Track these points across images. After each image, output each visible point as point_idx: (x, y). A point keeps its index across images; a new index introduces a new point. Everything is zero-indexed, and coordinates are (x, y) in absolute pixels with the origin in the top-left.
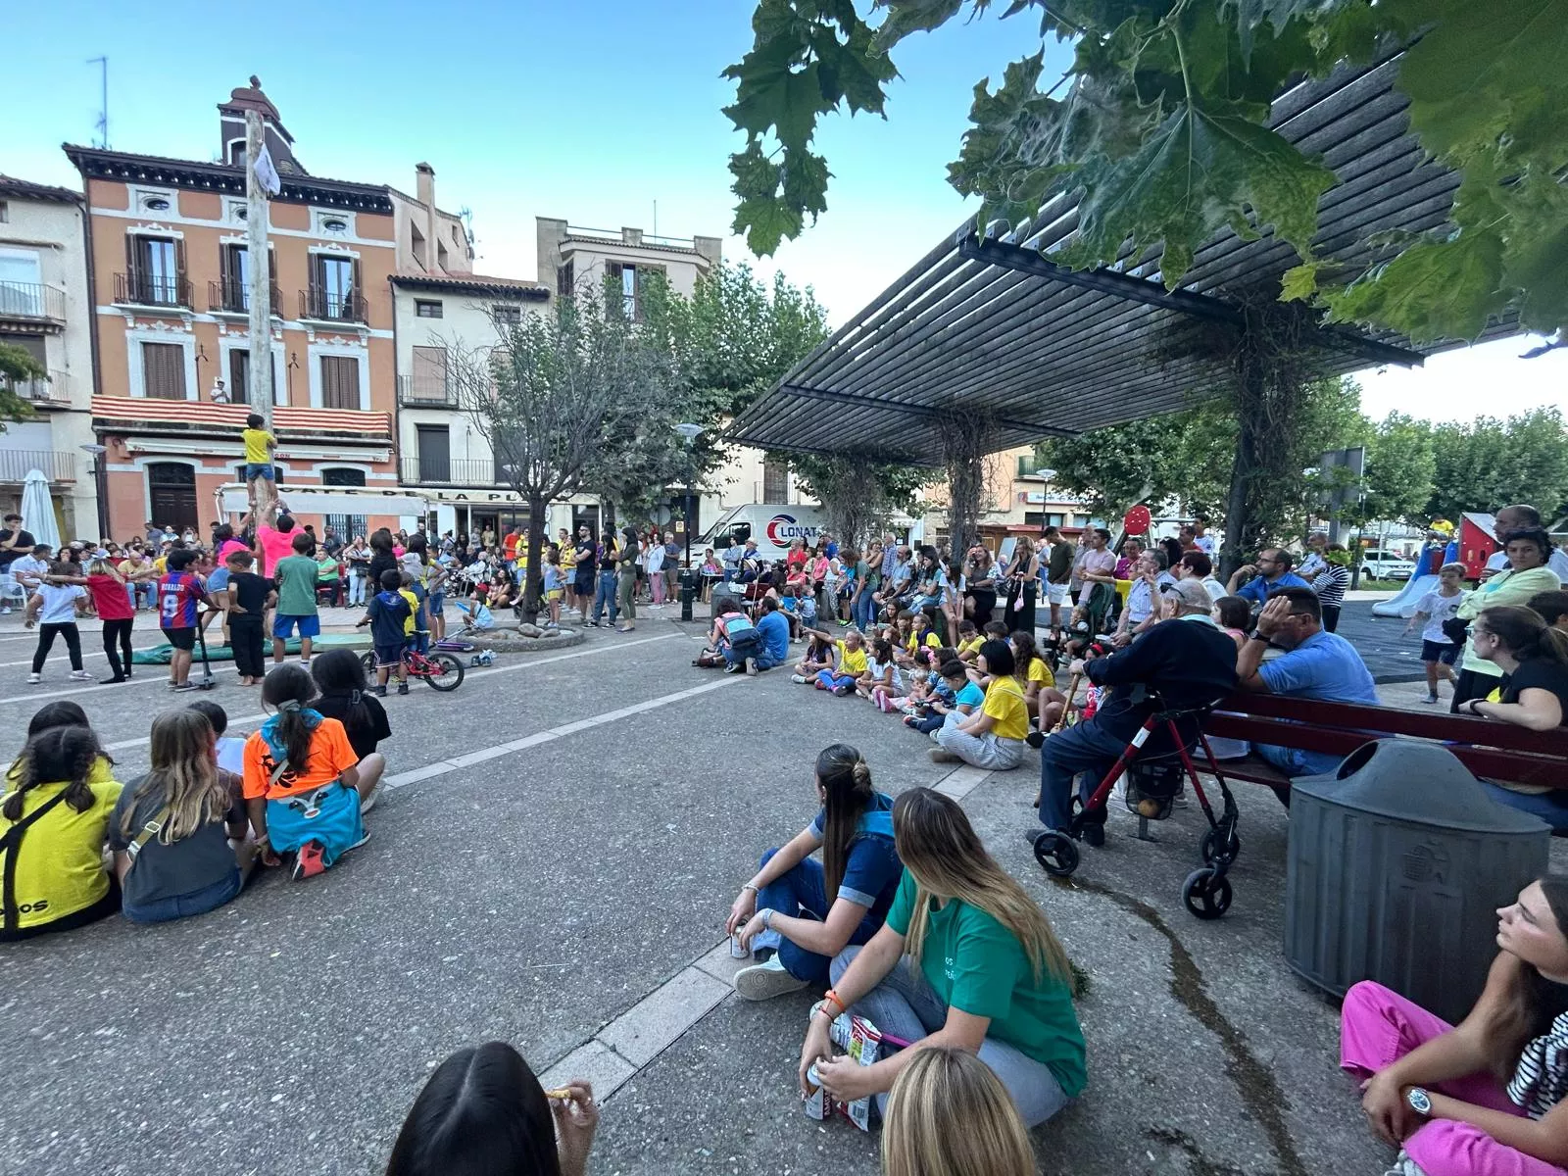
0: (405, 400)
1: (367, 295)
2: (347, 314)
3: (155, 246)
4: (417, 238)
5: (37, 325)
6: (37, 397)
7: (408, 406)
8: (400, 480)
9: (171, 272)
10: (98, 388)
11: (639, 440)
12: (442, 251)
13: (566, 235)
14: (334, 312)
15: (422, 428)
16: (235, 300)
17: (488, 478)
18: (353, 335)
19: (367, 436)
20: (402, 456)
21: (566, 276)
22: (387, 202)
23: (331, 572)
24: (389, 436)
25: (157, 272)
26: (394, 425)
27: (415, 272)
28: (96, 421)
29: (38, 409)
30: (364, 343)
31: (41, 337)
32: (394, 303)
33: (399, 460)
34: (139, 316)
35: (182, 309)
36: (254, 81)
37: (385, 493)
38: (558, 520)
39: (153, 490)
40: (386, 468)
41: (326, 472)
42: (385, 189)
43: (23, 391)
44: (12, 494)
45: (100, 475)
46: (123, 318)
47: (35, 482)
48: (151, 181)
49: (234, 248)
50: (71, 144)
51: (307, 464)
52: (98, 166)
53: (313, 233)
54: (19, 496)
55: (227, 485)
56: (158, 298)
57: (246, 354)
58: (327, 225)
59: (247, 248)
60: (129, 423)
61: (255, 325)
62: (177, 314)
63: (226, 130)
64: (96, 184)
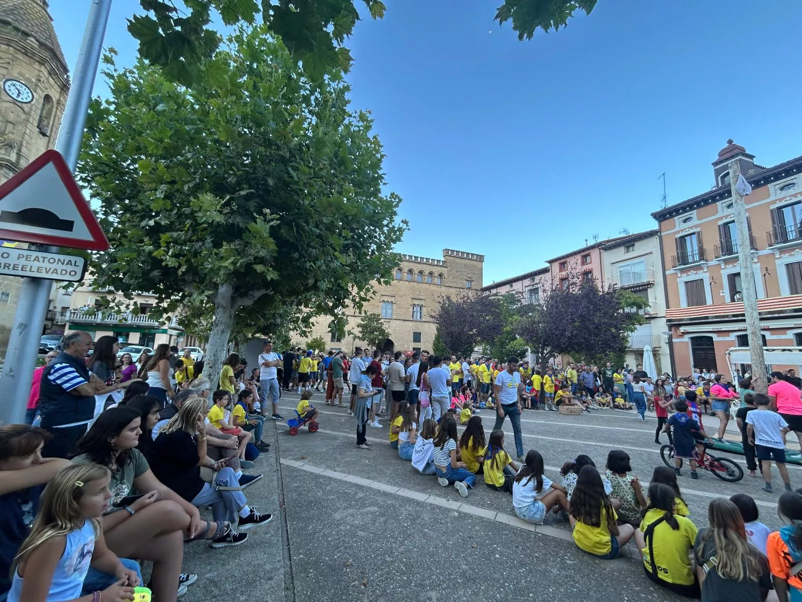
3: (688, 238)
5: (645, 285)
6: (646, 314)
9: (696, 248)
10: (668, 307)
14: (792, 236)
16: (727, 248)
25: (689, 250)
28: (668, 321)
29: (647, 318)
31: (646, 290)
34: (683, 271)
35: (702, 262)
36: (731, 142)
39: (694, 350)
41: (798, 334)
43: (641, 312)
44: (639, 354)
45: (670, 344)
46: (676, 274)
47: (647, 349)
48: (685, 211)
49: (726, 224)
50: (654, 212)
51: (783, 331)
52: (662, 216)
53: (772, 198)
54: (642, 355)
55: (732, 348)
56: (690, 260)
57: (738, 274)
58: (782, 189)
59: (733, 221)
60: (681, 320)
61: (741, 258)
62: (700, 265)
63: (717, 172)
64: (662, 223)
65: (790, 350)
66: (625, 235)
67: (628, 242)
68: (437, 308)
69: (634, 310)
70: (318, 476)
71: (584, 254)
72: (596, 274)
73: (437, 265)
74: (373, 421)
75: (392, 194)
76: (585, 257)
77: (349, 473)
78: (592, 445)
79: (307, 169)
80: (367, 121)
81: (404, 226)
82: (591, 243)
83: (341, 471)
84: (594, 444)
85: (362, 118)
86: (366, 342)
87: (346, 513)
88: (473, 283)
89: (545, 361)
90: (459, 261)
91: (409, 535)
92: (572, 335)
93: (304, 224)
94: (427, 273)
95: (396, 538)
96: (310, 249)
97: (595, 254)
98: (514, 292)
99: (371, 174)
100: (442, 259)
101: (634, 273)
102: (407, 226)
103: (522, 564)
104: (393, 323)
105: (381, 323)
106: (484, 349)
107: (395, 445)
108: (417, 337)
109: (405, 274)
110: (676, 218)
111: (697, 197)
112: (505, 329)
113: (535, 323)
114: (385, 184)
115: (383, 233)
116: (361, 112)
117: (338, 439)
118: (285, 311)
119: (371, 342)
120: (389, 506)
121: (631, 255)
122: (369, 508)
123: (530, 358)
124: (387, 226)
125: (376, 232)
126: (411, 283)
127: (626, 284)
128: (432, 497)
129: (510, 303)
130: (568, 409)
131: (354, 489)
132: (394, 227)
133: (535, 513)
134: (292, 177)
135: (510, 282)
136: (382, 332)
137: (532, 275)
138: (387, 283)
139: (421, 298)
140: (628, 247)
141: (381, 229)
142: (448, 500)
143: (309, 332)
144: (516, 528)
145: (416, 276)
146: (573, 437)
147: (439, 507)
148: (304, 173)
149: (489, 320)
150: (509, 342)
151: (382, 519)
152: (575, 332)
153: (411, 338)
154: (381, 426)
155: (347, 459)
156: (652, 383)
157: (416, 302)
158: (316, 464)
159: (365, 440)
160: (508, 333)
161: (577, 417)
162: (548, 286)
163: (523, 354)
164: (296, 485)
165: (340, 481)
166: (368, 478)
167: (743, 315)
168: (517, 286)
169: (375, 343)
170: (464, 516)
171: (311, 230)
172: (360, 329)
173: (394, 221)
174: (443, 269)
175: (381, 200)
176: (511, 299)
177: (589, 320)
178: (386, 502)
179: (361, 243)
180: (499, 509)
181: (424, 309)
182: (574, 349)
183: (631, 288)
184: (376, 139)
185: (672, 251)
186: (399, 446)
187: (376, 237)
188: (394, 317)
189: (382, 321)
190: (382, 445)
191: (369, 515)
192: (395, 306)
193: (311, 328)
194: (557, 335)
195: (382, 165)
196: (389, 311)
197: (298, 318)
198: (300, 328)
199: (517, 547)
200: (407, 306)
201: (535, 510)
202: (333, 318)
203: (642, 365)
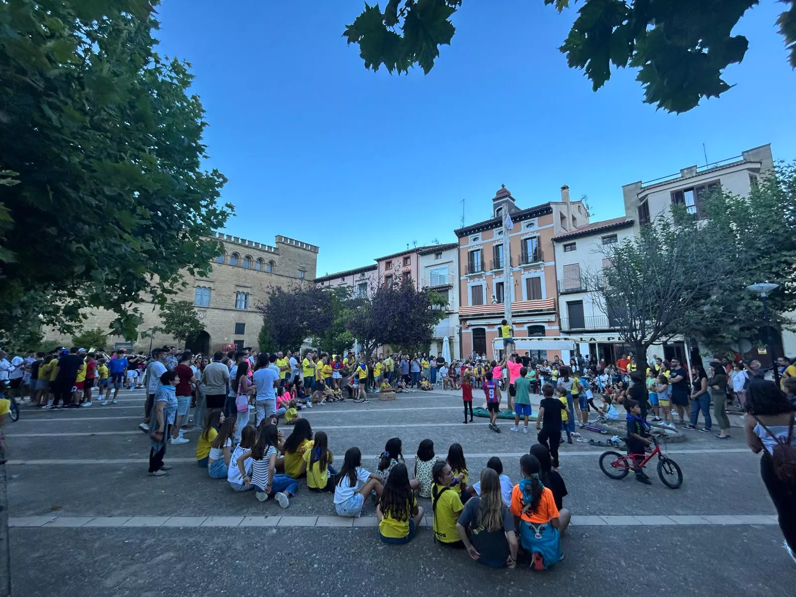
0: (561, 291)
1: (543, 249)
2: (536, 259)
3: (475, 253)
4: (563, 218)
5: (447, 287)
6: (446, 310)
7: (562, 294)
8: (560, 329)
9: (480, 261)
10: (460, 305)
11: (714, 297)
12: (574, 219)
13: (642, 188)
14: (530, 259)
15: (569, 303)
16: (497, 264)
17: (606, 326)
18: (538, 267)
19: (545, 310)
20: (561, 317)
21: (644, 211)
22: (550, 208)
23: (533, 377)
24: (554, 309)
25: (476, 262)
26: (557, 304)
27: (563, 233)
28: (460, 316)
29: (446, 313)
30: (542, 269)
31: (447, 291)
32: (554, 249)
33: (560, 320)
34: (471, 278)
35: (483, 272)
36: (503, 186)
37: (555, 339)
38: (655, 353)
39: (474, 338)
40: (553, 324)
41: (529, 328)
42: (549, 204)
43: (443, 309)
44: (440, 342)
45: (460, 334)
46: (467, 279)
47: (446, 339)
48: (475, 232)
49: (497, 246)
50: (456, 229)
51: (522, 325)
52: (462, 233)
53: (522, 232)
54: (442, 343)
55: (496, 338)
56: (476, 270)
57: (502, 284)
58: (527, 226)
59: (502, 245)
60: (468, 316)
61: (505, 272)
62: (481, 274)
63: (495, 206)
64: (461, 239)
65: (525, 340)
66: (436, 245)
67: (438, 251)
68: (265, 300)
69: (438, 307)
70: (79, 531)
71: (405, 256)
72: (413, 276)
73: (267, 252)
74: (176, 436)
75: (215, 171)
76: (406, 259)
77: (134, 515)
78: (403, 428)
79: (77, 115)
80: (184, 74)
81: (229, 211)
82: (411, 247)
83: (120, 515)
84: (404, 426)
85: (176, 68)
86: (171, 335)
87: (124, 573)
88: (306, 273)
89: (369, 351)
90: (292, 249)
91: (216, 576)
92: (392, 329)
93: (69, 190)
94: (255, 258)
95: (198, 585)
96: (80, 225)
97: (414, 256)
98: (345, 286)
99: (186, 140)
100: (275, 246)
101: (440, 276)
102: (233, 210)
103: (339, 566)
104: (210, 313)
105: (194, 313)
106: (314, 342)
107: (204, 462)
108: (240, 328)
109: (229, 258)
110: (469, 236)
111: (483, 223)
112: (335, 322)
113: (362, 318)
114: (206, 157)
115: (200, 215)
116: (176, 61)
117: (119, 470)
118: (33, 298)
119: (180, 335)
120: (190, 546)
121: (439, 261)
122: (161, 557)
123: (356, 348)
124: (206, 207)
125: (190, 212)
126: (236, 269)
127: (434, 285)
128: (248, 518)
129: (341, 296)
130: (386, 395)
131: (140, 536)
132: (215, 210)
133: (354, 505)
134: (49, 119)
135: (342, 276)
136: (195, 323)
137: (362, 271)
138: (201, 274)
139: (247, 285)
140: (437, 255)
141: (197, 209)
142: (266, 517)
143: (77, 327)
144: (335, 529)
145: (242, 261)
146: (389, 422)
147: (255, 529)
148: (72, 118)
149: (321, 313)
150: (339, 333)
151: (179, 566)
152: (395, 327)
153: (233, 329)
154: (188, 440)
155: (131, 495)
156: (448, 367)
157: (241, 290)
158: (78, 513)
159: (162, 464)
160: (338, 325)
161: (393, 401)
162: (375, 285)
163: (350, 346)
164: (37, 555)
165: (117, 529)
166: (162, 515)
167: (503, 313)
168: (349, 280)
169: (184, 336)
170: (283, 531)
171: (82, 199)
172: (164, 319)
173: (215, 203)
174: (275, 256)
175: (199, 175)
176: (342, 291)
177: (406, 316)
178: (186, 540)
179: (166, 223)
180: (319, 512)
181: (250, 298)
182: (393, 341)
183: (437, 288)
184: (196, 100)
185: (465, 263)
186: (209, 465)
187: (189, 218)
188: (212, 306)
189: (196, 309)
190: (186, 465)
191: (161, 566)
192: (213, 293)
193: (80, 321)
194: (380, 330)
195: (202, 135)
196: (206, 299)
197: (58, 308)
198: (61, 322)
199: (335, 548)
200: (230, 293)
201: (354, 502)
202: (117, 316)
203: (441, 353)
